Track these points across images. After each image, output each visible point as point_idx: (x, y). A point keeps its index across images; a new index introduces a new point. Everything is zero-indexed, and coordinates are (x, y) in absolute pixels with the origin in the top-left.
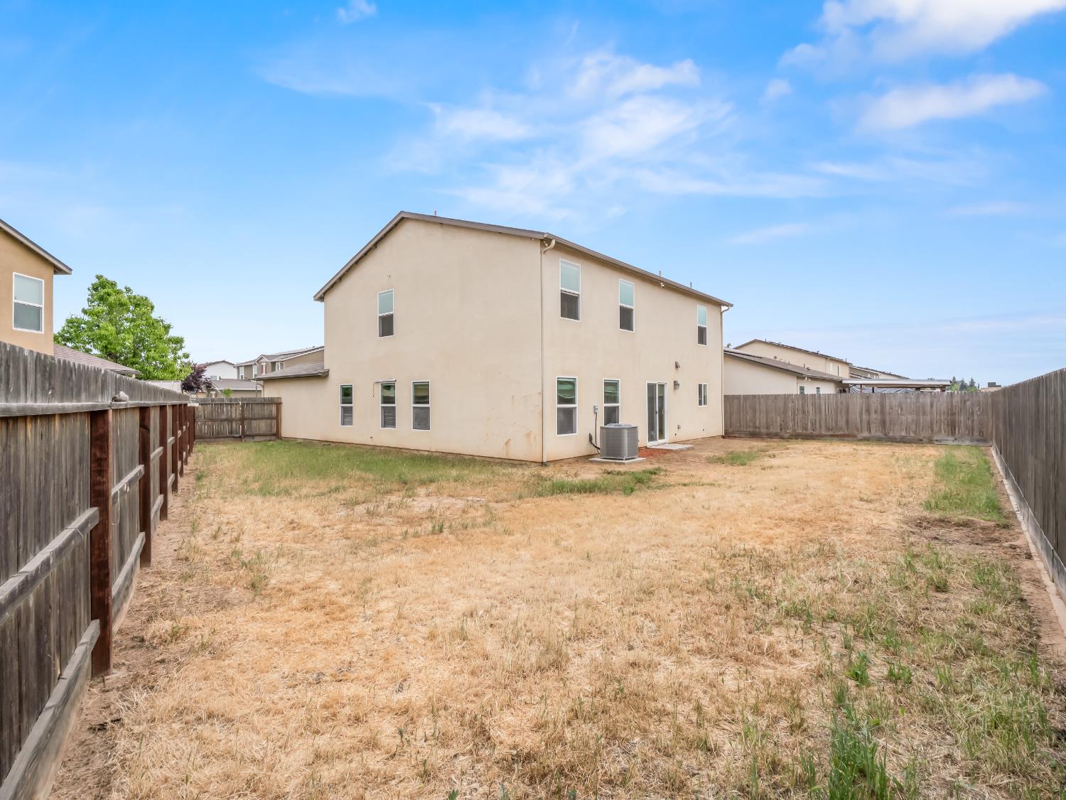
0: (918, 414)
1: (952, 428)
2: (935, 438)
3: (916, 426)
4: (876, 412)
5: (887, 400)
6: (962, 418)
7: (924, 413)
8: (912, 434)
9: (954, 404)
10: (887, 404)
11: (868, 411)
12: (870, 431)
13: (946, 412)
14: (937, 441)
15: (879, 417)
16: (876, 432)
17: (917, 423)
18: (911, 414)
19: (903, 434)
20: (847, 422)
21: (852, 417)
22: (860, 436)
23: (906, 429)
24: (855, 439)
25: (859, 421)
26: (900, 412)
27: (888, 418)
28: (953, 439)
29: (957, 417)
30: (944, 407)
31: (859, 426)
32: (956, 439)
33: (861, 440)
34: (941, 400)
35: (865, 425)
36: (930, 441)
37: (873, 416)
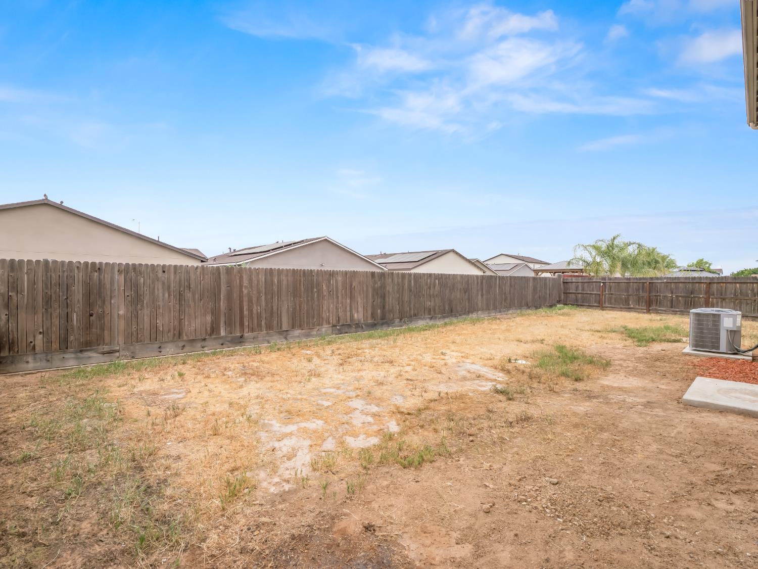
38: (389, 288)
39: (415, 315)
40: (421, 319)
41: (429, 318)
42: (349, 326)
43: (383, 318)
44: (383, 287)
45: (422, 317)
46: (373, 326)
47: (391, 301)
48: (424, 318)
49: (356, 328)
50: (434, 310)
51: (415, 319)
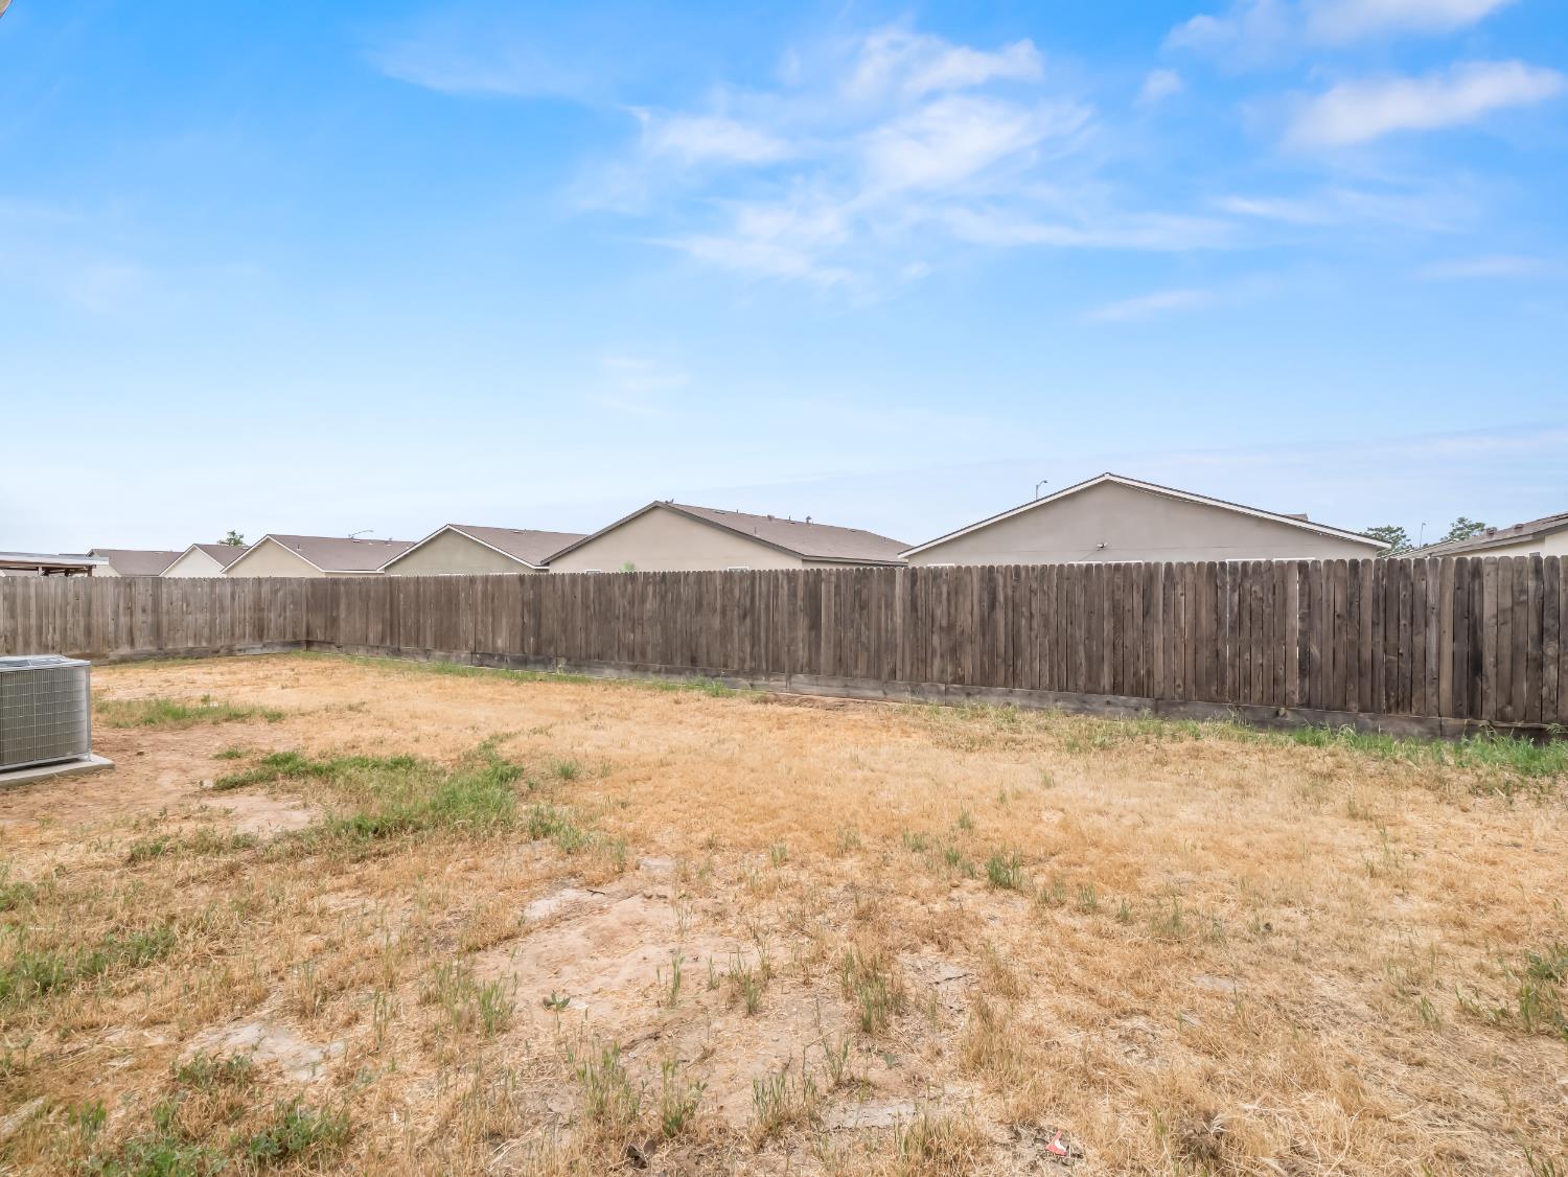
0: (212, 612)
1: (260, 632)
2: (238, 647)
3: (210, 631)
4: (144, 611)
5: (164, 590)
6: (272, 616)
7: (222, 609)
8: (204, 644)
9: (263, 596)
10: (164, 596)
11: (130, 611)
12: (132, 643)
13: (252, 607)
14: (240, 650)
15: (150, 619)
16: (143, 646)
17: (212, 624)
18: (201, 612)
19: (191, 644)
20: (88, 631)
21: (96, 620)
22: (114, 655)
23: (195, 636)
24: (102, 661)
25: (111, 628)
26: (185, 609)
27: (165, 620)
28: (261, 646)
29: (266, 613)
30: (249, 601)
31: (111, 636)
32: (265, 646)
33: (114, 663)
34: (246, 590)
35: (124, 636)
36: (230, 652)
37: (139, 617)
38: (548, 603)
39: (600, 656)
40: (609, 665)
41: (629, 666)
42: (491, 656)
43: (537, 652)
44: (539, 599)
45: (613, 663)
46: (523, 662)
47: (551, 623)
48: (616, 664)
49: (499, 661)
50: (643, 654)
51: (600, 663)
